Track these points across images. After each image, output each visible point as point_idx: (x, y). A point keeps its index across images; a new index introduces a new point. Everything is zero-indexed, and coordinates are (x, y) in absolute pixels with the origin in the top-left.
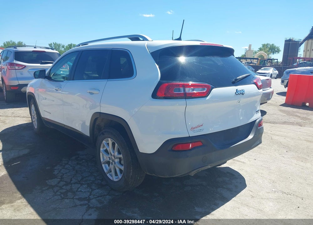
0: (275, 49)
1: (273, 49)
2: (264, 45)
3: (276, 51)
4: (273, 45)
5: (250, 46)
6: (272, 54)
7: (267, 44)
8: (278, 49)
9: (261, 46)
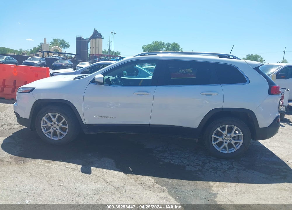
0: (65, 44)
1: (64, 44)
2: (55, 40)
3: (66, 46)
4: (62, 40)
5: (45, 40)
6: (63, 48)
7: (58, 39)
8: (67, 45)
9: (52, 41)
